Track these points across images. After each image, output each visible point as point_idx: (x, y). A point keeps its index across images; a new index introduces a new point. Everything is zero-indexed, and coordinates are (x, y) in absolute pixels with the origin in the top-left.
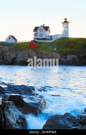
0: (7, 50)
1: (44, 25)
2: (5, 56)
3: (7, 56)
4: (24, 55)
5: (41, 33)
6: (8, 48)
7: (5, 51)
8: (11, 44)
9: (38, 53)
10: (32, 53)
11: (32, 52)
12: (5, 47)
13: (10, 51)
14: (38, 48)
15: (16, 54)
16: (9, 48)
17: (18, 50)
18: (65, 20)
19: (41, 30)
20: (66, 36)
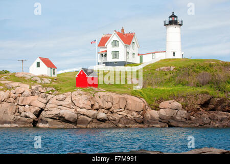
0: (28, 92)
1: (123, 30)
2: (22, 106)
3: (25, 106)
4: (61, 103)
5: (115, 49)
6: (29, 87)
7: (22, 94)
8: (38, 79)
9: (92, 98)
10: (80, 97)
11: (80, 94)
12: (23, 85)
13: (33, 93)
15: (46, 101)
16: (31, 88)
17: (51, 92)
18: (171, 19)
19: (115, 43)
20: (174, 55)
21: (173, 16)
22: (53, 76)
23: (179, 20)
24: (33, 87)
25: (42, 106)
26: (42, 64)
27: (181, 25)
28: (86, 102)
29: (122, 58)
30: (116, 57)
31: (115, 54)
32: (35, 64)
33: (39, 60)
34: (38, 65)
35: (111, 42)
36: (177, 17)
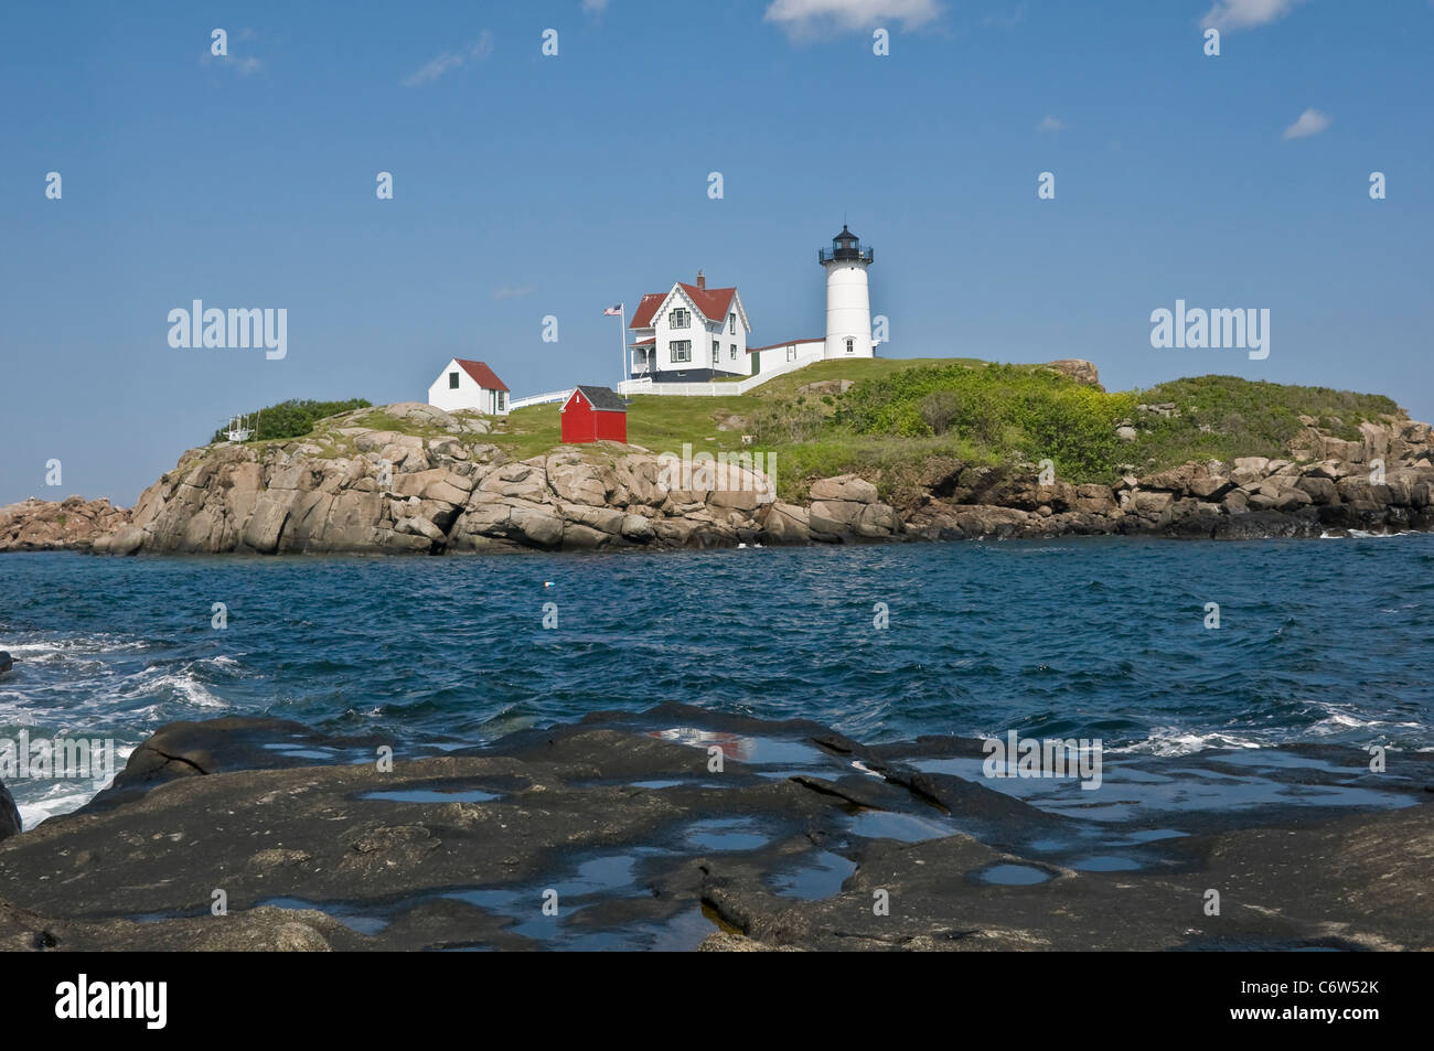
0: (417, 458)
1: (701, 280)
2: (399, 499)
3: (407, 499)
4: (516, 488)
5: (680, 335)
6: (420, 444)
7: (399, 464)
8: (452, 421)
9: (607, 473)
10: (572, 470)
11: (573, 462)
12: (403, 438)
13: (432, 462)
14: (624, 441)
15: (469, 485)
16: (425, 446)
17: (485, 458)
18: (839, 246)
19: (679, 317)
20: (850, 349)
21: (846, 236)
22: (498, 413)
23: (863, 245)
24: (434, 444)
25: (458, 497)
26: (464, 377)
27: (868, 261)
28: (588, 484)
29: (699, 359)
30: (682, 356)
31: (681, 348)
32: (445, 379)
33: (454, 367)
34: (454, 381)
35: (666, 316)
36: (856, 239)
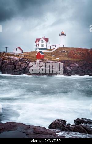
1: (44, 37)
14: (44, 58)
17: (27, 60)
24: (20, 59)
25: (26, 66)
26: (18, 49)
27: (66, 35)
30: (43, 47)
35: (41, 41)
36: (64, 32)
